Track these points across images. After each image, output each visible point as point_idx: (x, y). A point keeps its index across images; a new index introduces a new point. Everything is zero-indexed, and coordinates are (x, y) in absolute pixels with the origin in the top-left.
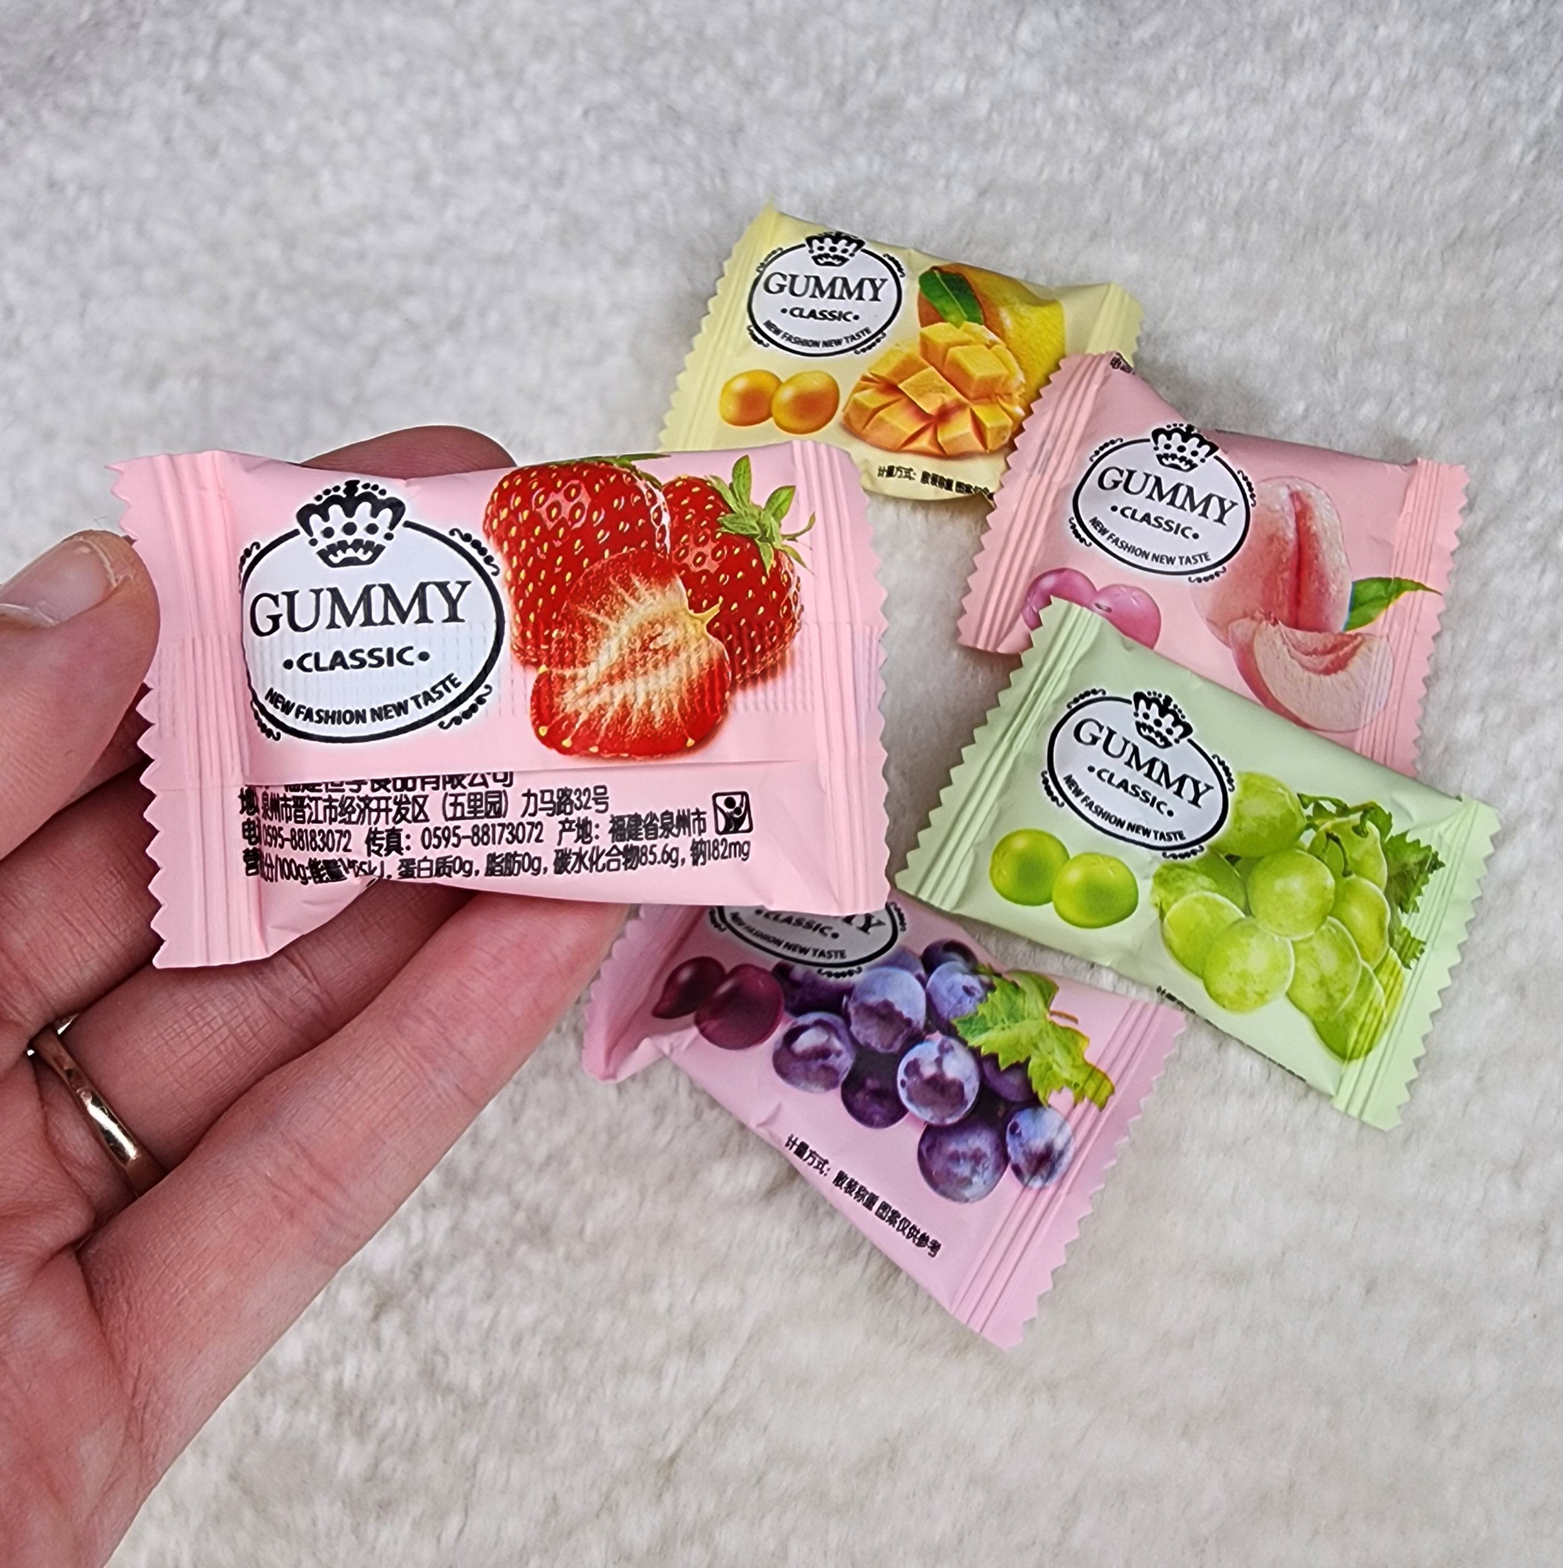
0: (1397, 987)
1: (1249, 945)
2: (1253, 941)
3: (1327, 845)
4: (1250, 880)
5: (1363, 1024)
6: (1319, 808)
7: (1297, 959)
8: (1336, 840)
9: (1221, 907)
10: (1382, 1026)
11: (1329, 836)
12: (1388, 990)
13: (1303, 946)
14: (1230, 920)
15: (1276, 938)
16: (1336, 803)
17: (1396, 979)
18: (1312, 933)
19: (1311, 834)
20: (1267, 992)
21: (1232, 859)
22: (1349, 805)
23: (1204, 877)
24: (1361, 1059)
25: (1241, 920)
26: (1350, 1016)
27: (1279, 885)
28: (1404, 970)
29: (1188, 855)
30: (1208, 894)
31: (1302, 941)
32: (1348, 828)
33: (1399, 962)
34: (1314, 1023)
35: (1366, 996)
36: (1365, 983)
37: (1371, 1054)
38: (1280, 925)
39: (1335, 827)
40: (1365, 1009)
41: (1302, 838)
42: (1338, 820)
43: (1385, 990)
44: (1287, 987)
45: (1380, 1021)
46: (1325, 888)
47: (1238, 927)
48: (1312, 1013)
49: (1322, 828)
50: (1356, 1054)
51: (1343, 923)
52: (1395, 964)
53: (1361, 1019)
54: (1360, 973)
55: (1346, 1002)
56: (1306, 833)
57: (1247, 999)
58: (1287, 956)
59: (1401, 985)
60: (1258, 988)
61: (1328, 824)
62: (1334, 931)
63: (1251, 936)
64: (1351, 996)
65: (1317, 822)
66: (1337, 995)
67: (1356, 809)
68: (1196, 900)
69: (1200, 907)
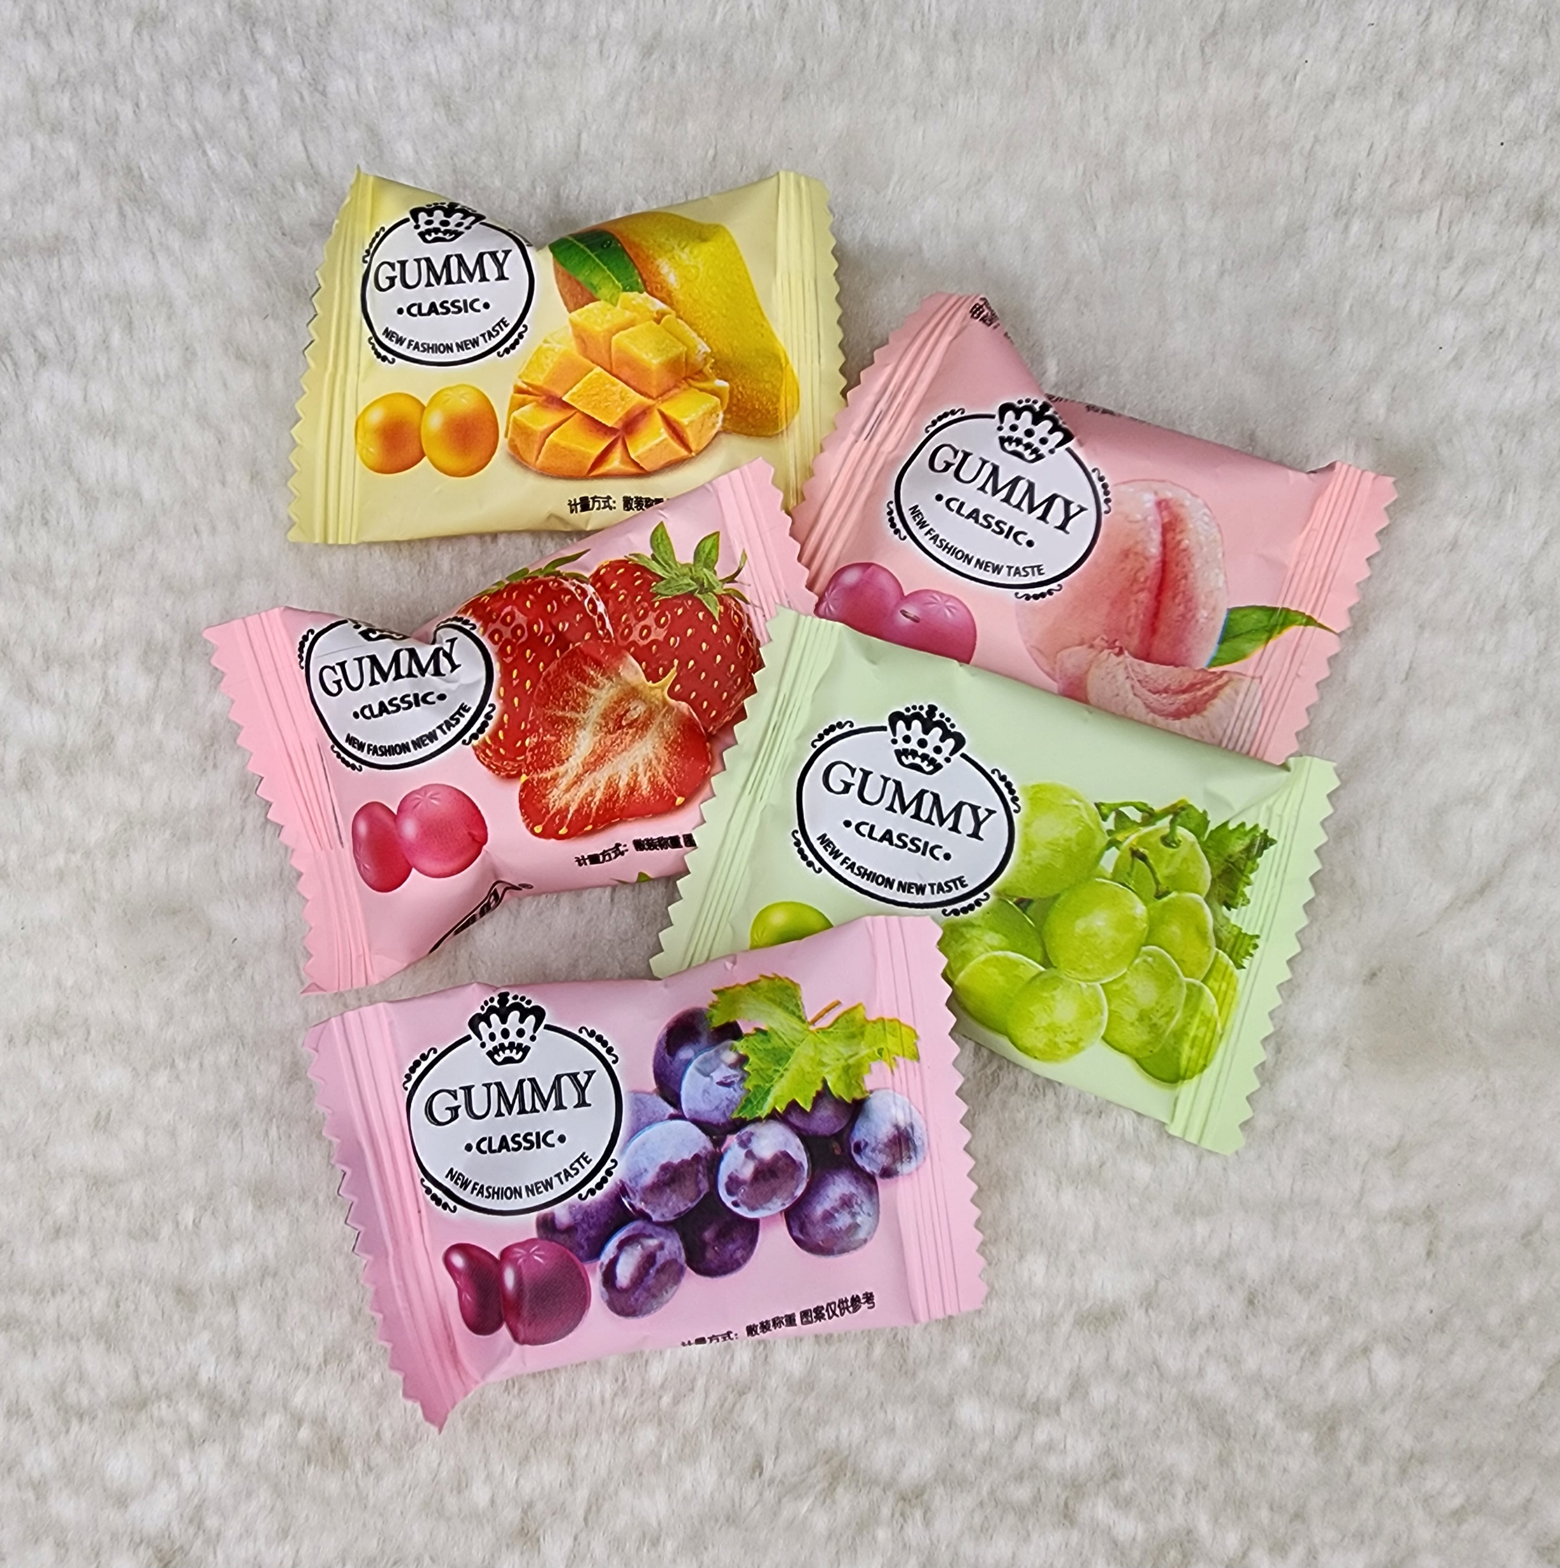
0: (1231, 992)
1: (1053, 997)
2: (1058, 994)
3: (1132, 866)
4: (1046, 928)
5: (1195, 1037)
6: (1120, 816)
7: (1109, 1001)
8: (1143, 858)
9: (1016, 964)
10: (1217, 1038)
11: (1135, 854)
12: (1221, 996)
13: (1115, 987)
14: (1028, 976)
15: (1084, 985)
16: (1141, 807)
17: (1228, 984)
18: (1125, 970)
19: (1113, 854)
20: (1080, 1039)
21: (1023, 904)
22: (1157, 808)
23: (992, 934)
24: (1196, 1079)
25: (1041, 973)
26: (1179, 1035)
27: (1080, 925)
28: (1237, 972)
29: (971, 907)
30: (1000, 953)
31: (1114, 981)
32: (1155, 839)
33: (1231, 963)
34: (1137, 1060)
35: (1196, 1009)
36: (1194, 994)
37: (1206, 1071)
38: (1087, 970)
39: (1141, 840)
40: (1196, 1021)
41: (1103, 862)
42: (1145, 830)
43: (1216, 998)
44: (1102, 1032)
45: (1214, 1032)
46: (1135, 919)
47: (1038, 982)
48: (1134, 1052)
49: (1126, 845)
50: (1189, 1074)
51: (1160, 947)
52: (1227, 967)
53: (1192, 1034)
54: (1185, 991)
55: (1173, 1024)
56: (1107, 853)
57: (1060, 1049)
58: (1098, 1001)
59: (1235, 989)
60: (1071, 1037)
61: (1131, 839)
62: (1150, 959)
63: (1055, 989)
64: (1178, 1016)
65: (1119, 837)
66: (1162, 1022)
67: (1165, 813)
68: (985, 962)
69: (991, 970)
